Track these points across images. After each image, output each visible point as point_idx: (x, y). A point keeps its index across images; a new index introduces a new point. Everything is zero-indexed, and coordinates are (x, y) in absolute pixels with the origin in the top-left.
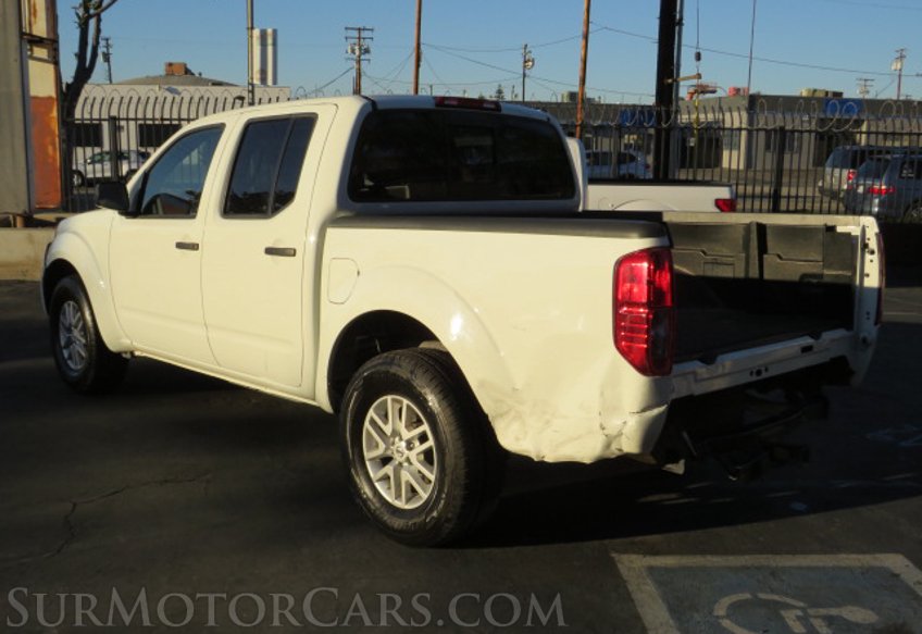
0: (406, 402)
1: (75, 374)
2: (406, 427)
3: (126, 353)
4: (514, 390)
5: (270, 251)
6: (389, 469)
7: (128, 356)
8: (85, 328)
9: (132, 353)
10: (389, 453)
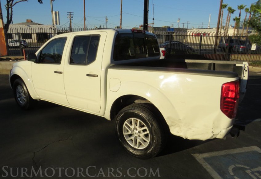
0: (139, 120)
1: (23, 105)
2: (139, 127)
3: (38, 99)
4: (179, 119)
5: (88, 75)
6: (132, 138)
7: (39, 100)
8: (25, 93)
9: (40, 99)
10: (132, 133)
